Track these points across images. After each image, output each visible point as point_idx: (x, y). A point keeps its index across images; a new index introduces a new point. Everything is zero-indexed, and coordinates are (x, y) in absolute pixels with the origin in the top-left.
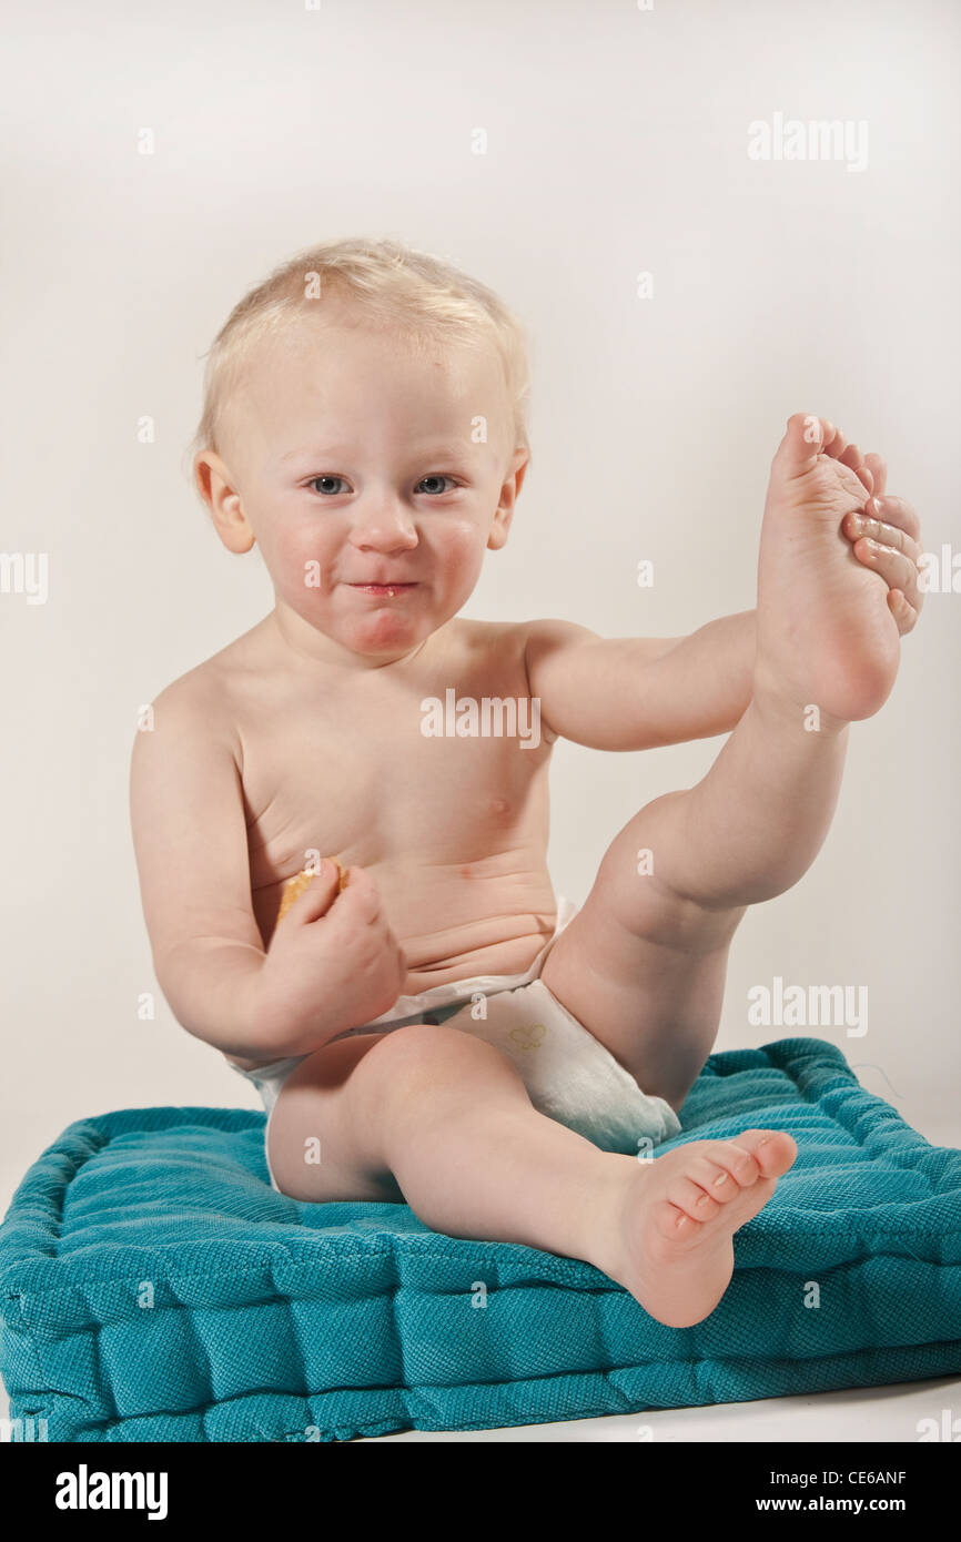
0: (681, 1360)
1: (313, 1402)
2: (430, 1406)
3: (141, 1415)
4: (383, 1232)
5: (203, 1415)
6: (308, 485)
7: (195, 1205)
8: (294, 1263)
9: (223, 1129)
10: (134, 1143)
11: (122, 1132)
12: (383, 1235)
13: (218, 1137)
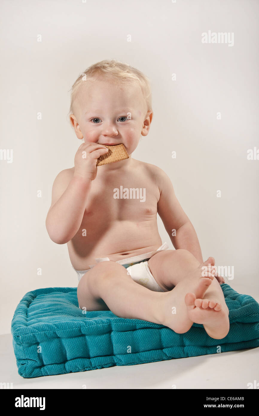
0: (180, 346)
1: (92, 360)
2: (120, 359)
3: (50, 364)
4: (108, 318)
5: (65, 364)
6: (91, 120)
7: (60, 313)
8: (86, 326)
9: (64, 292)
10: (42, 297)
11: (39, 294)
12: (108, 319)
13: (63, 294)
